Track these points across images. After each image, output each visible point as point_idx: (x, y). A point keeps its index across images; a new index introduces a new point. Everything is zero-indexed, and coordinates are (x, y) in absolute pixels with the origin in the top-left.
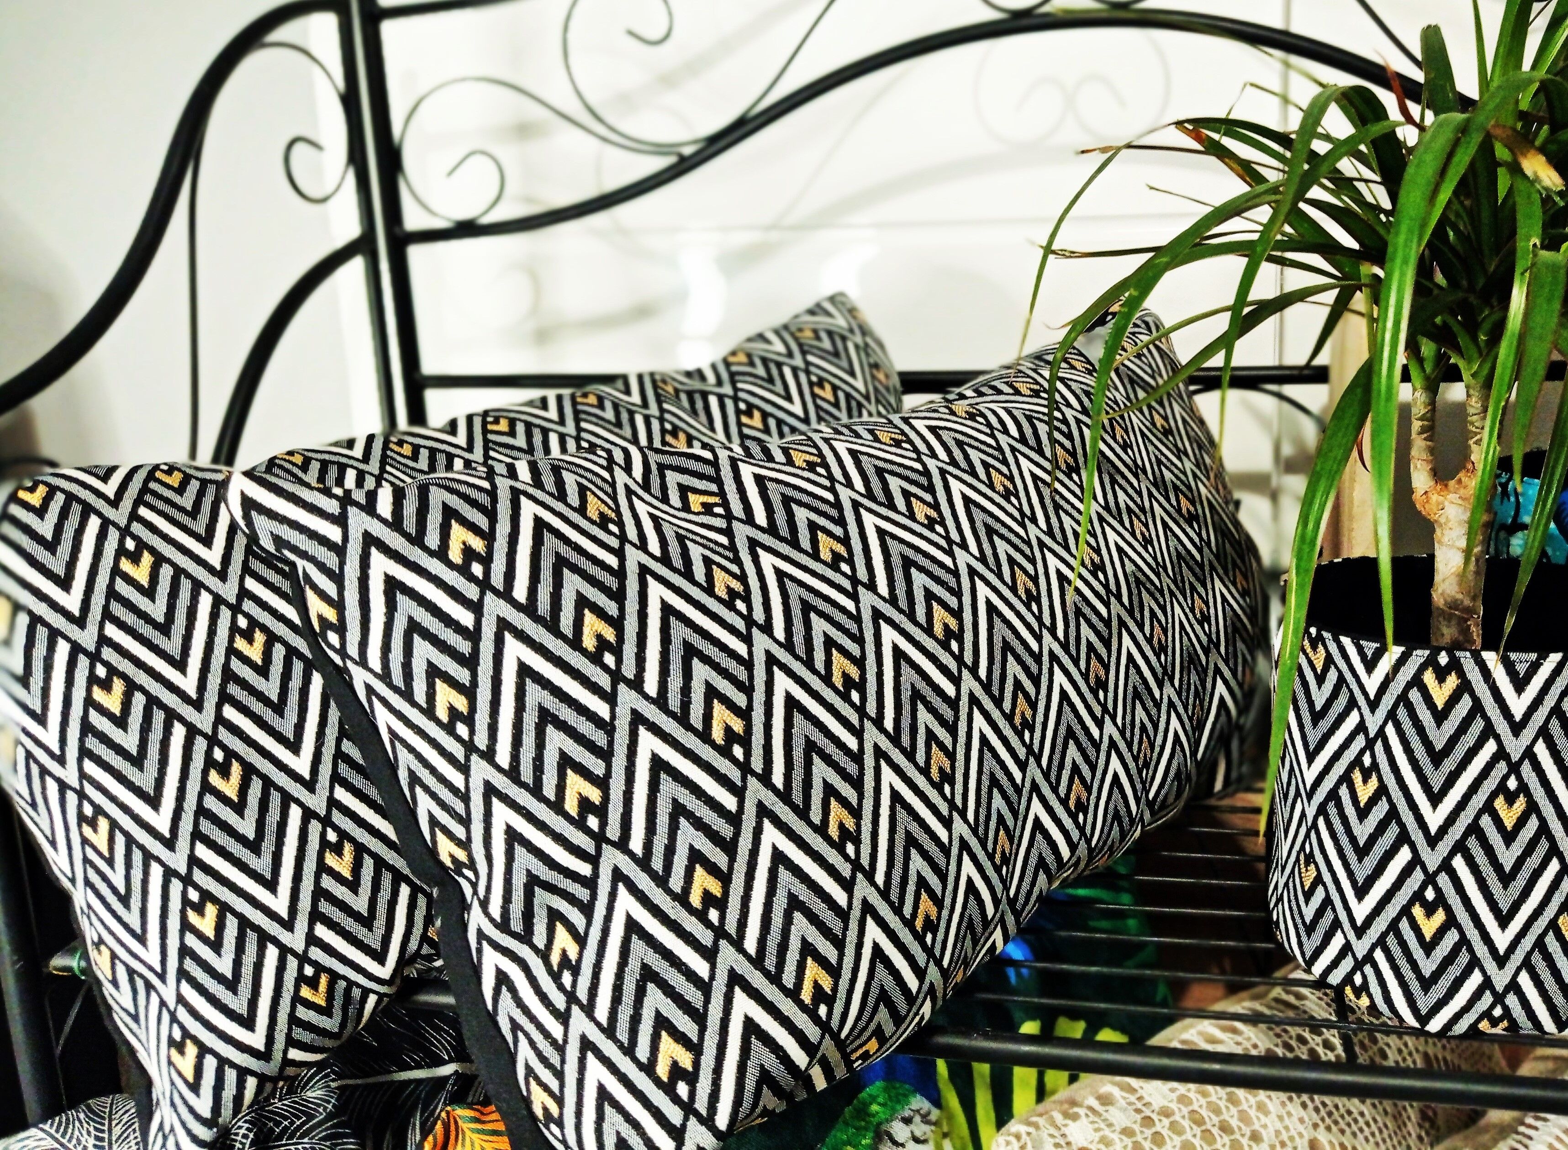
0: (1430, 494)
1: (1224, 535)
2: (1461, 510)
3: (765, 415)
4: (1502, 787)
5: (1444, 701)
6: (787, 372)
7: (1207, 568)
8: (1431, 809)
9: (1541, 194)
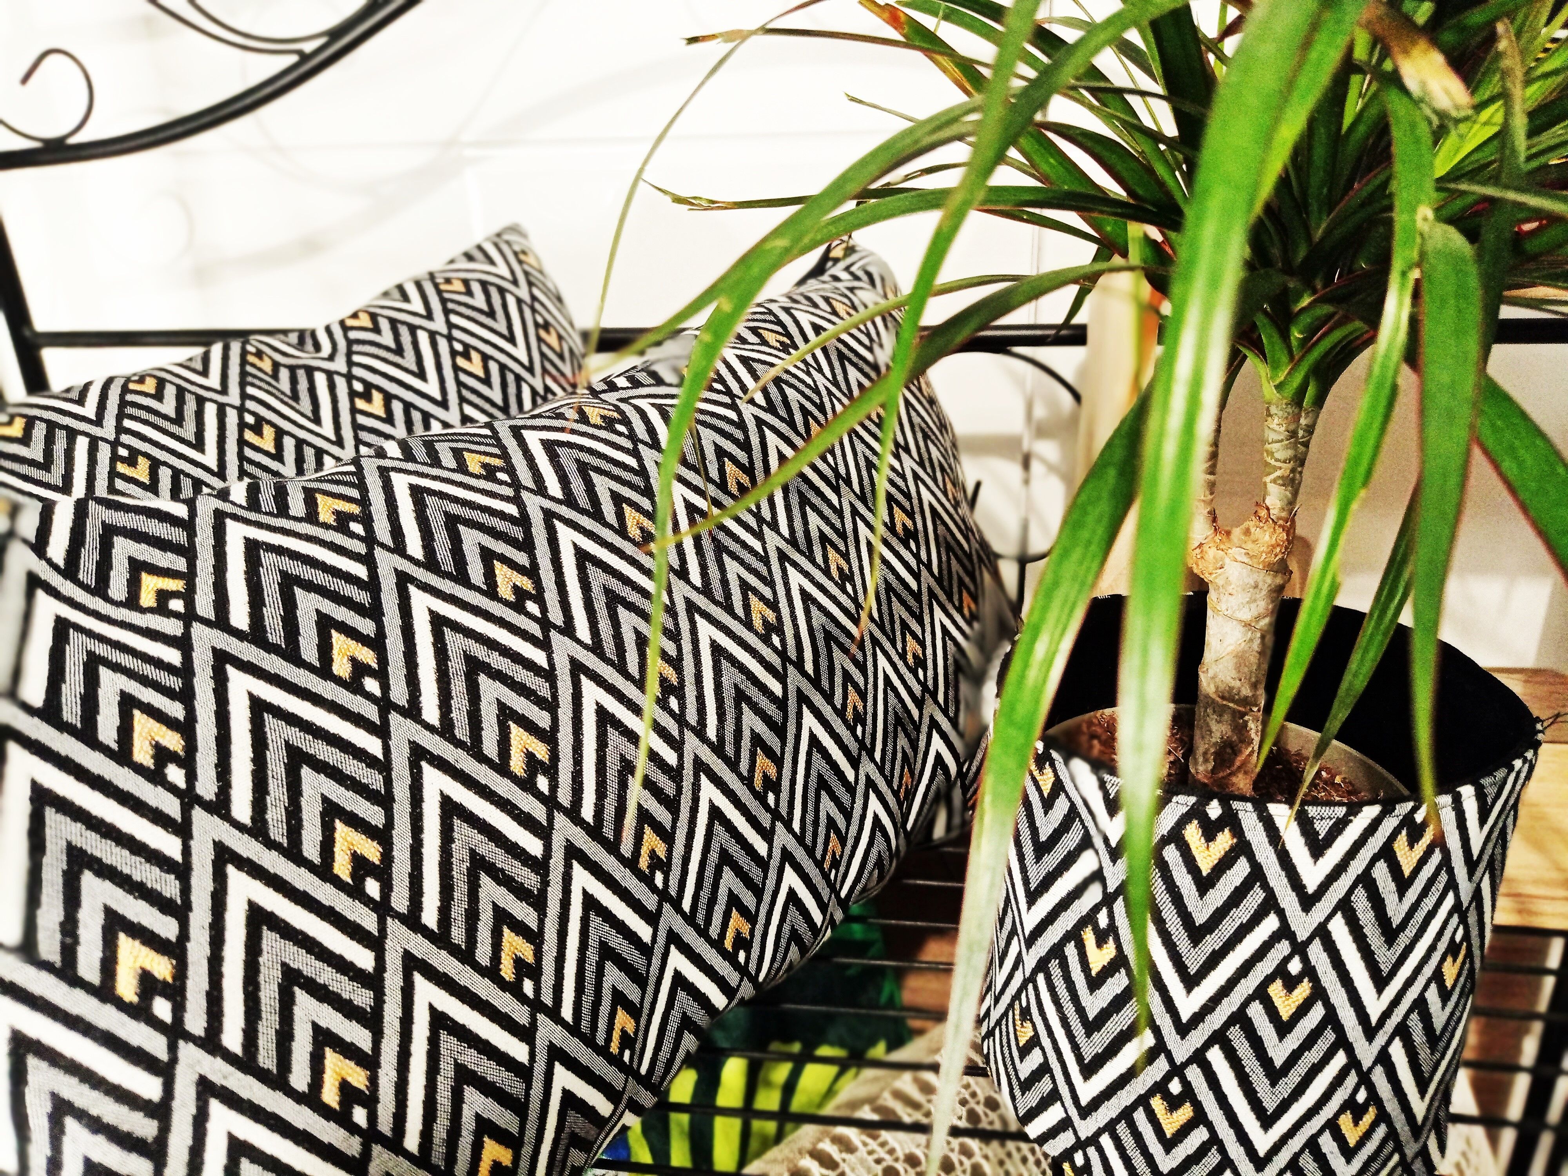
0: (1205, 547)
1: (949, 548)
2: (1246, 570)
3: (388, 398)
4: (1281, 971)
5: (1211, 865)
6: (423, 338)
7: (925, 598)
8: (1184, 992)
9: (1430, 123)
